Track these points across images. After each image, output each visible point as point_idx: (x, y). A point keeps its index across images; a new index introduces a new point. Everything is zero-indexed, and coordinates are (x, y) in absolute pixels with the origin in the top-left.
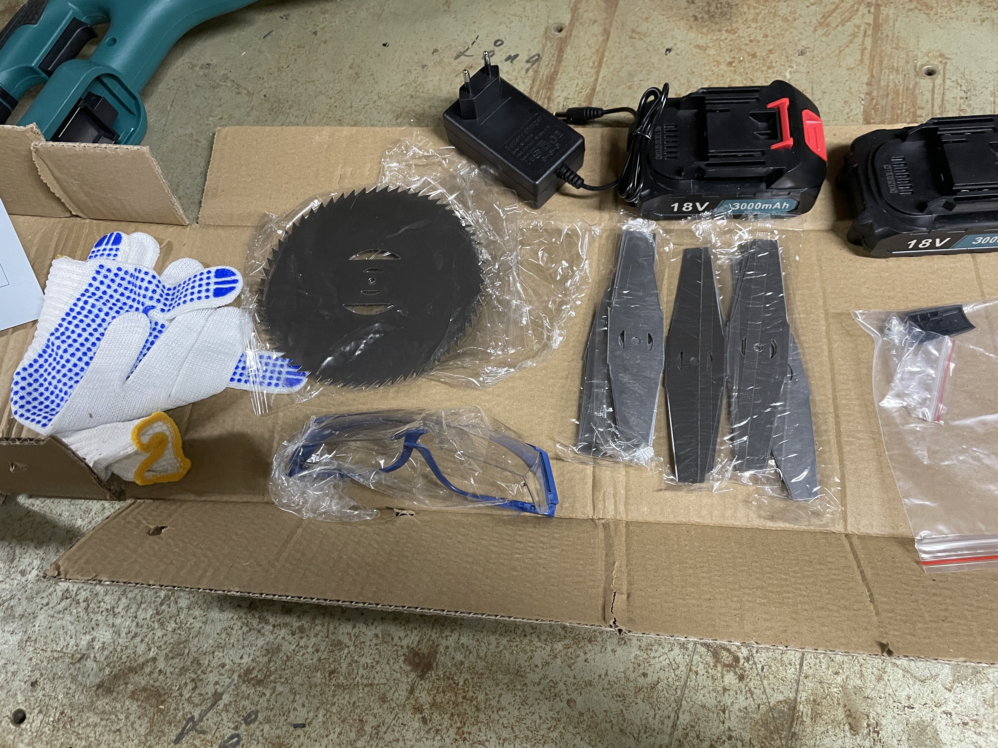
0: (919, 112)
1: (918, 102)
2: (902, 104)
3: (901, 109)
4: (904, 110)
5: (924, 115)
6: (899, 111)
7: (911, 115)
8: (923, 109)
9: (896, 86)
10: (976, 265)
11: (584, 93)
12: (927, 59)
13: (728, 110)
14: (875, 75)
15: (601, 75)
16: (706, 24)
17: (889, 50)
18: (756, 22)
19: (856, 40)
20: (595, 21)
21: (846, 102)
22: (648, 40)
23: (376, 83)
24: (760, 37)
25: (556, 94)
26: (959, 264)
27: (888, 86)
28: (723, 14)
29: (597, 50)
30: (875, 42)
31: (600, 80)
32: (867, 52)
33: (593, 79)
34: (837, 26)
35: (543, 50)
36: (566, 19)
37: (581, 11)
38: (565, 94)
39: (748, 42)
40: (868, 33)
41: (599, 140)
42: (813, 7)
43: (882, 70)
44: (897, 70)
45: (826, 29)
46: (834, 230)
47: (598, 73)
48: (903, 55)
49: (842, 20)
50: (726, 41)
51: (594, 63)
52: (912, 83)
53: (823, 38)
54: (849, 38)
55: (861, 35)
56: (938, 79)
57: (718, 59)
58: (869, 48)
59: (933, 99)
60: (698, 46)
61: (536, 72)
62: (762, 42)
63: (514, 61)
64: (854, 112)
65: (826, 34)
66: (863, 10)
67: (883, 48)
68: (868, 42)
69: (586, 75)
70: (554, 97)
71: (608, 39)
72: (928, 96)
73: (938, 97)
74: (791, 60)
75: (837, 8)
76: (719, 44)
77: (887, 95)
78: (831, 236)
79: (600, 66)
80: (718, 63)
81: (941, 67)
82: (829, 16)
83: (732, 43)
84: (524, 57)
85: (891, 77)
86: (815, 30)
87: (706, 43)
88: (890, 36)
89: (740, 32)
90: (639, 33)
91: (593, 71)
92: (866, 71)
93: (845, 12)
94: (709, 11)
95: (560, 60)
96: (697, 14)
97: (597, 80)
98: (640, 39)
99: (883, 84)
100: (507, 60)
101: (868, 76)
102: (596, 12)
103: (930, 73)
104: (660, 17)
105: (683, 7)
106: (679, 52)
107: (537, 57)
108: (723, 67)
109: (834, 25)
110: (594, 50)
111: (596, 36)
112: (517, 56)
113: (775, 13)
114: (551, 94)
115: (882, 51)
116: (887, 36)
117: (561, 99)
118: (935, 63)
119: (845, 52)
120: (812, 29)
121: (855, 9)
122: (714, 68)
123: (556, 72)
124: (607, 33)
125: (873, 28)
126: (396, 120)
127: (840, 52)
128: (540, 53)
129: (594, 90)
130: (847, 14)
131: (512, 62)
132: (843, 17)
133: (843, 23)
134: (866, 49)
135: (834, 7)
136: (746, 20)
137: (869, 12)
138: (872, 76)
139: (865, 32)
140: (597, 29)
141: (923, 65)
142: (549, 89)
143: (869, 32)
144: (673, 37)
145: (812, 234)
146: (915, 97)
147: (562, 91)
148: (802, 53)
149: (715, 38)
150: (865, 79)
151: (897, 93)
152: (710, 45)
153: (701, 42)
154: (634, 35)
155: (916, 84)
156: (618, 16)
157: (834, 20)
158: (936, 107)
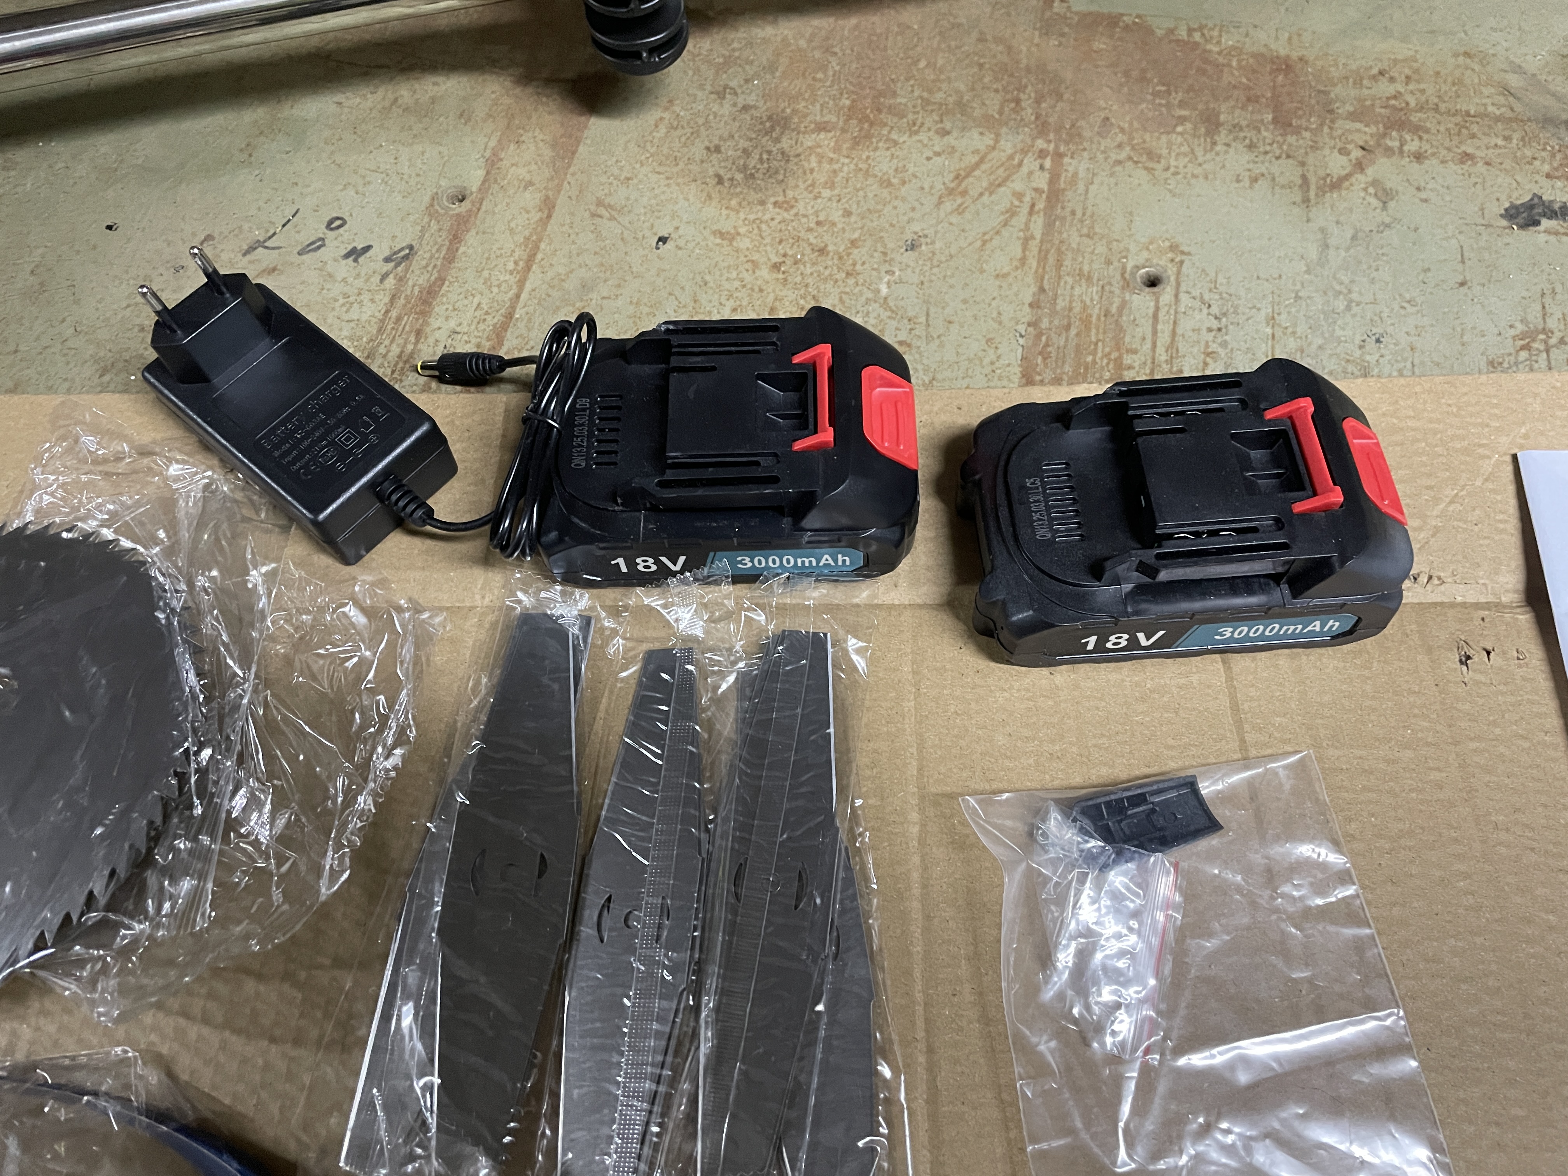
0: (1127, 360)
1: (1127, 339)
2: (1096, 344)
3: (1094, 353)
4: (1099, 355)
5: (1136, 365)
6: (1090, 359)
7: (1111, 366)
8: (1135, 352)
9: (1085, 308)
10: (1230, 679)
11: (490, 321)
12: (1145, 254)
13: (713, 369)
14: (1046, 287)
15: (528, 286)
16: (738, 190)
17: (1074, 239)
18: (832, 187)
19: (1014, 222)
20: (531, 183)
21: (989, 341)
22: (625, 220)
23: (77, 302)
24: (836, 215)
25: (435, 322)
26: (1195, 679)
27: (1070, 309)
28: (771, 173)
29: (527, 239)
30: (1049, 226)
31: (524, 296)
32: (1034, 245)
33: (511, 294)
34: (981, 194)
35: (421, 238)
36: (474, 178)
37: (505, 163)
38: (452, 324)
39: (812, 225)
40: (1037, 208)
41: (500, 419)
42: (938, 160)
43: (1060, 277)
44: (1089, 279)
45: (959, 200)
46: (951, 605)
47: (521, 284)
48: (1101, 249)
49: (991, 184)
50: (772, 224)
51: (516, 263)
52: (1117, 302)
53: (954, 219)
54: (1002, 218)
55: (1025, 210)
56: (1166, 293)
57: (756, 257)
58: (1038, 235)
59: (1155, 332)
60: (721, 234)
61: (401, 280)
62: (840, 226)
63: (361, 260)
64: (1004, 361)
65: (960, 210)
66: (1030, 163)
67: (1065, 235)
68: (1038, 225)
69: (499, 286)
70: (428, 330)
71: (549, 216)
72: (1146, 328)
73: (1164, 328)
74: (892, 260)
75: (982, 161)
76: (759, 228)
77: (1068, 327)
78: (946, 619)
79: (528, 268)
80: (755, 264)
81: (1171, 271)
82: (966, 176)
83: (783, 225)
84: (380, 251)
85: (1077, 291)
86: (940, 203)
87: (735, 227)
88: (1079, 214)
89: (800, 205)
90: (609, 207)
91: (513, 280)
92: (1030, 279)
93: (998, 168)
94: (745, 166)
95: (451, 258)
96: (722, 172)
97: (518, 296)
98: (612, 218)
99: (1061, 304)
100: (347, 256)
101: (1034, 289)
102: (533, 167)
103: (1153, 282)
104: (654, 178)
105: (698, 158)
106: (681, 243)
107: (407, 251)
108: (764, 273)
109: (973, 193)
110: (520, 239)
111: (528, 212)
112: (368, 248)
113: (867, 171)
114: (426, 323)
115: (1062, 242)
116: (1073, 213)
117: (442, 335)
118: (1160, 264)
119: (995, 242)
120: (935, 199)
121: (1016, 161)
122: (745, 275)
123: (442, 280)
124: (548, 206)
125: (1047, 197)
126: (101, 376)
127: (984, 243)
128: (414, 243)
129: (510, 316)
130: (1000, 171)
131: (356, 260)
132: (992, 177)
133: (992, 188)
134: (1032, 237)
135: (976, 158)
136: (813, 185)
137: (1042, 167)
138: (1042, 290)
139: (1033, 205)
140: (531, 198)
141: (1138, 268)
142: (423, 313)
143: (1041, 206)
144: (674, 215)
145: (908, 613)
146: (1120, 329)
147: (447, 318)
148: (912, 247)
149: (752, 217)
150: (1028, 296)
151: (1086, 322)
152: (742, 230)
153: (727, 226)
154: (602, 211)
155: (1124, 304)
156: (573, 174)
157: (977, 183)
158: (1160, 350)
